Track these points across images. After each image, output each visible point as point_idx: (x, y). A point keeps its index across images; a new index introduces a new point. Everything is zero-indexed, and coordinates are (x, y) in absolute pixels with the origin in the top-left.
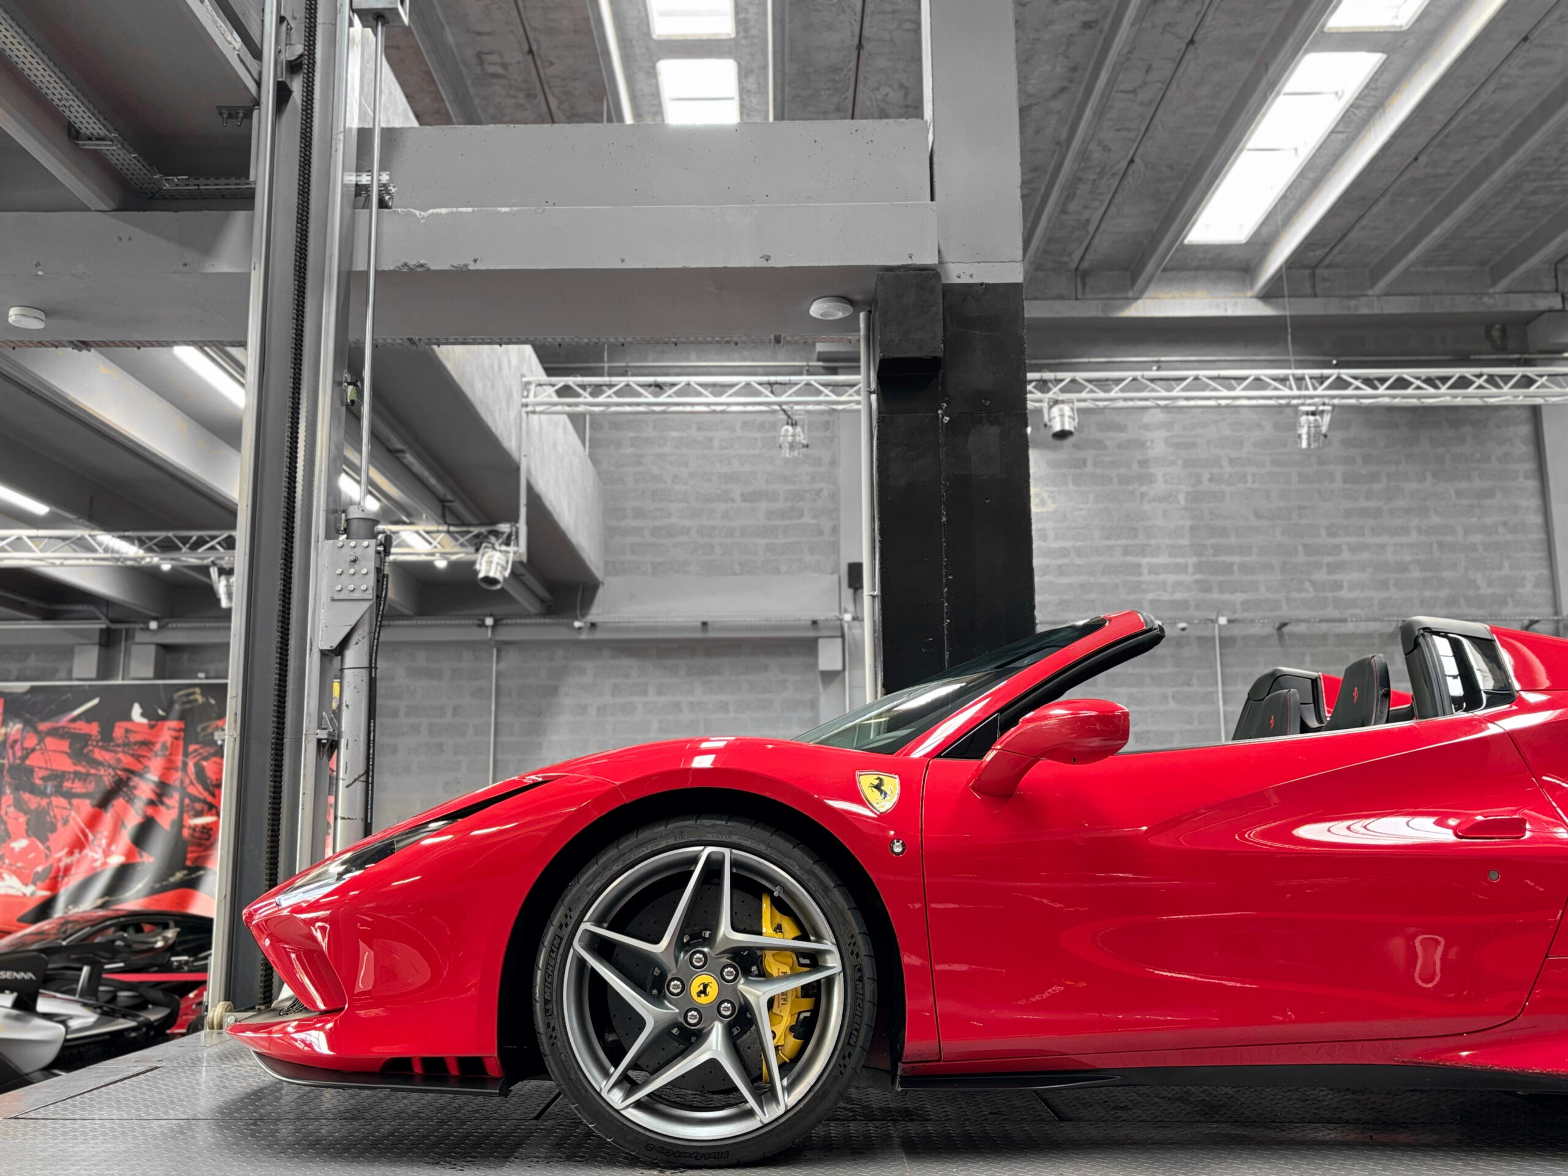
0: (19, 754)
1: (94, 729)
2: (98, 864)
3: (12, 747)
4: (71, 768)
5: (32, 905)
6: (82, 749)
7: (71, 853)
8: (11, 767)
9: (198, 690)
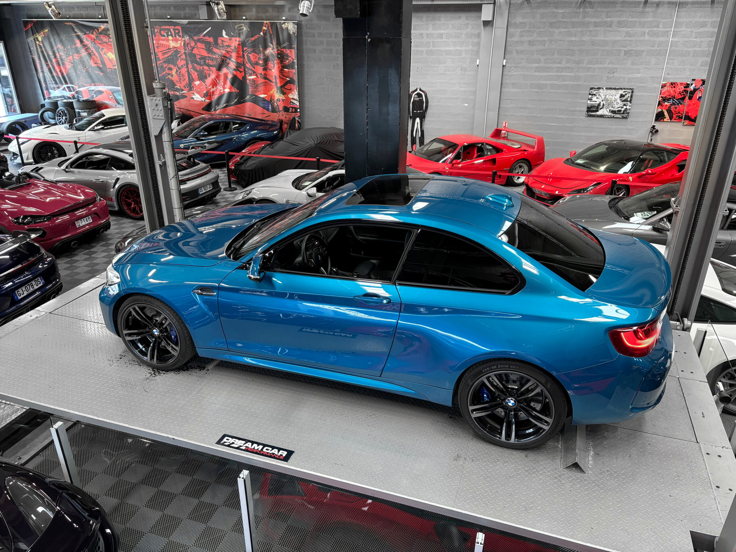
0: (190, 49)
1: (211, 40)
2: (222, 91)
3: (187, 46)
4: (207, 55)
5: (205, 104)
6: (209, 48)
7: (213, 87)
8: (189, 53)
9: (243, 25)
